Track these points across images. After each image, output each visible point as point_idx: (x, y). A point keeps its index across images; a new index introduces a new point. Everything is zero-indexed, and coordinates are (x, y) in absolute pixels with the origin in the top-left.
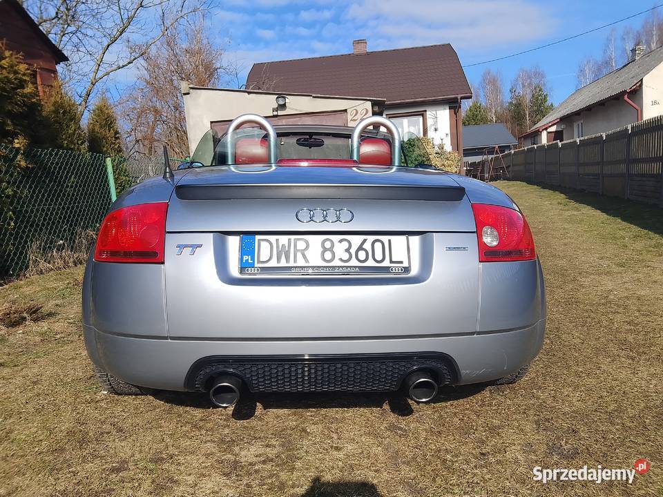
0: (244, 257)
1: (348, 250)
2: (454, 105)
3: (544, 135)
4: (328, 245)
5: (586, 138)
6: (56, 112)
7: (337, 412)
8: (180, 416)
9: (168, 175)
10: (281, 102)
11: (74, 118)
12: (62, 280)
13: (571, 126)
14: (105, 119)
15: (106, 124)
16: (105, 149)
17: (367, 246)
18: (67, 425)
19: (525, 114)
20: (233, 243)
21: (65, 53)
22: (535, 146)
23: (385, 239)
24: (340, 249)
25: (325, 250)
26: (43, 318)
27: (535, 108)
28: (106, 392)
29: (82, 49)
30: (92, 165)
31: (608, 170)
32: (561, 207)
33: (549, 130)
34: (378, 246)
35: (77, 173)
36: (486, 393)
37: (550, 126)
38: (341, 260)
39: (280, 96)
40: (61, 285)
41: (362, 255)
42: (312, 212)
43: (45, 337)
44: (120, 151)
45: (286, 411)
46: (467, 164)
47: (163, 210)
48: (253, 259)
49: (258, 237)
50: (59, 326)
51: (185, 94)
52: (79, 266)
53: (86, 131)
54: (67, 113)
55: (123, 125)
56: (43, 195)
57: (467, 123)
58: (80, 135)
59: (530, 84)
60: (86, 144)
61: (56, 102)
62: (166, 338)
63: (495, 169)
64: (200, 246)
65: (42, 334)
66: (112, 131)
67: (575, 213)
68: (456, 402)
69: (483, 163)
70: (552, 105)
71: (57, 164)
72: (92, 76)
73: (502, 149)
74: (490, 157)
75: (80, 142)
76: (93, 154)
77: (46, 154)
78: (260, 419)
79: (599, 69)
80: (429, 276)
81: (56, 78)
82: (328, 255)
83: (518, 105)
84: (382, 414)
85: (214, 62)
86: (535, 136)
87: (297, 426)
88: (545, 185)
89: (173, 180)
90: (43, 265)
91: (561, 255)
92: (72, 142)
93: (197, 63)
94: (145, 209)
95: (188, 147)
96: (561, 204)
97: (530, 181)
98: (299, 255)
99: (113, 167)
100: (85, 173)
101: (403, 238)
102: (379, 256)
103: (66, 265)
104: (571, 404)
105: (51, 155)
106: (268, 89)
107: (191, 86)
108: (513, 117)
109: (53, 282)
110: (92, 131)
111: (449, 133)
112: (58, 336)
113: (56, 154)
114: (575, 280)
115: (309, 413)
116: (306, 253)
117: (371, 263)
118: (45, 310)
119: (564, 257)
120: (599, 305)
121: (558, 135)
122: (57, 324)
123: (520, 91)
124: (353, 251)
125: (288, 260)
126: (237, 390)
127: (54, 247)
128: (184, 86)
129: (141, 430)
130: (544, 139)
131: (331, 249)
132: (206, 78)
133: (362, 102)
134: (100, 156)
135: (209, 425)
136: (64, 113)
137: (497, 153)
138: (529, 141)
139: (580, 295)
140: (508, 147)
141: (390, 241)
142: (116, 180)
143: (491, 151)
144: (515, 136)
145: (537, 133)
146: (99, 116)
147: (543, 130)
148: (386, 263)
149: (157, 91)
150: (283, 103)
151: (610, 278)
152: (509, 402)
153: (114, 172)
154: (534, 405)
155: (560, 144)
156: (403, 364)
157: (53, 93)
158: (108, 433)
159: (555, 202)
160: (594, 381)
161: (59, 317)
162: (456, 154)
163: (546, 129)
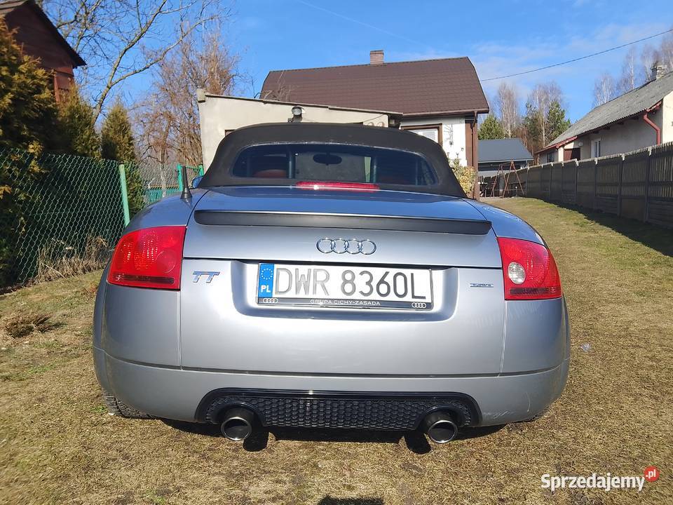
0: (262, 286)
1: (369, 283)
2: (470, 119)
3: (561, 152)
4: (348, 277)
5: (605, 158)
6: (72, 117)
7: (350, 447)
8: (187, 444)
9: (186, 196)
10: (297, 113)
11: (89, 124)
12: (71, 288)
13: (589, 144)
14: (120, 125)
15: (120, 130)
16: (118, 155)
17: (389, 279)
18: (73, 449)
19: (541, 131)
20: (252, 271)
21: (82, 56)
22: (552, 164)
23: (407, 272)
24: (361, 282)
25: (346, 282)
26: (50, 328)
27: (552, 124)
28: (112, 414)
29: (99, 52)
30: (105, 171)
31: (626, 191)
32: (578, 227)
33: (566, 147)
34: (400, 279)
35: (90, 180)
36: (504, 431)
37: (567, 144)
38: (362, 293)
39: (296, 107)
40: (69, 293)
41: (383, 289)
42: (333, 243)
43: (52, 350)
44: (133, 157)
45: (297, 443)
46: (481, 179)
47: (181, 234)
48: (271, 288)
49: (276, 266)
50: (65, 338)
51: (200, 102)
52: (88, 273)
53: (101, 136)
54: (82, 118)
55: (137, 131)
56: (55, 201)
57: (482, 137)
58: (94, 140)
59: (547, 100)
60: (101, 149)
61: (71, 107)
62: (179, 368)
63: (511, 186)
64: (217, 274)
65: (48, 346)
66: (126, 137)
67: (592, 235)
68: (473, 440)
69: (498, 178)
70: (569, 121)
71: (70, 170)
72: (108, 80)
73: (518, 164)
74: (506, 172)
75: (94, 148)
76: (106, 161)
77: (60, 160)
78: (271, 451)
79: (619, 88)
80: (452, 314)
81: (72, 82)
82: (348, 288)
83: (535, 121)
84: (396, 451)
85: (230, 69)
86: (551, 153)
87: (308, 461)
88: (561, 203)
89: (191, 201)
90: (52, 271)
91: (579, 280)
92: (86, 148)
93: (212, 70)
94: (162, 232)
95: (201, 154)
96: (577, 224)
97: (547, 199)
98: (319, 287)
99: (126, 173)
100: (98, 180)
101: (427, 272)
102: (401, 291)
103: (75, 272)
104: (593, 448)
105: (65, 160)
106: (283, 98)
107: (208, 94)
108: (529, 133)
109: (62, 290)
110: (106, 136)
111: (464, 146)
112: (65, 349)
113: (70, 160)
114: (592, 308)
115: (321, 446)
116: (326, 285)
117: (392, 297)
118: (53, 320)
119: (582, 283)
120: (620, 337)
121: (575, 153)
122: (64, 335)
123: (536, 106)
124: (374, 284)
125: (307, 290)
126: (249, 424)
127: (64, 253)
128: (200, 94)
129: (147, 459)
130: (561, 157)
131: (352, 282)
132: (221, 86)
133: (379, 115)
134: (113, 162)
135: (218, 456)
136: (80, 118)
137: (512, 169)
138: (545, 158)
139: (598, 326)
140: (524, 163)
141: (412, 274)
142: (128, 186)
143: (506, 166)
144: (531, 152)
145: (554, 150)
146: (114, 121)
147: (560, 147)
148: (408, 298)
149: (172, 97)
150: (299, 114)
151: (630, 307)
152: (528, 442)
153: (127, 178)
154: (554, 446)
155: (577, 163)
156: (423, 403)
157: (69, 98)
158: (114, 460)
159: (572, 222)
160: (616, 423)
161: (65, 327)
162: (472, 170)
163: (563, 146)
